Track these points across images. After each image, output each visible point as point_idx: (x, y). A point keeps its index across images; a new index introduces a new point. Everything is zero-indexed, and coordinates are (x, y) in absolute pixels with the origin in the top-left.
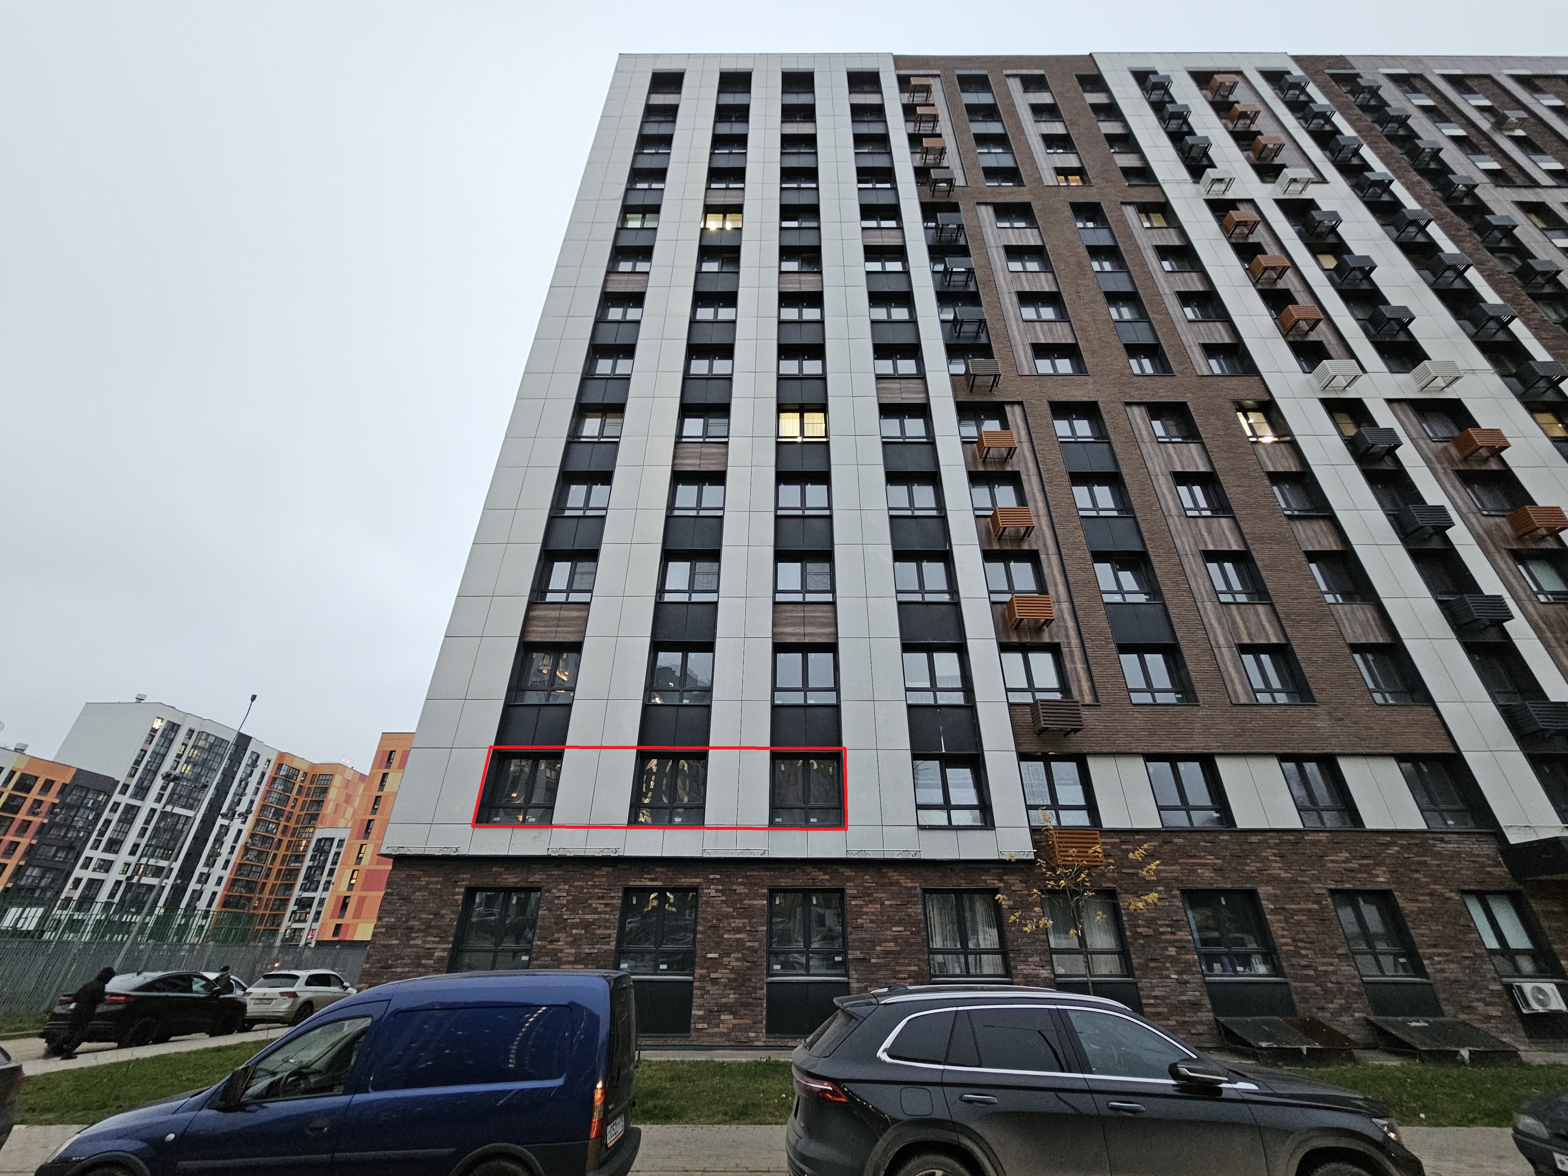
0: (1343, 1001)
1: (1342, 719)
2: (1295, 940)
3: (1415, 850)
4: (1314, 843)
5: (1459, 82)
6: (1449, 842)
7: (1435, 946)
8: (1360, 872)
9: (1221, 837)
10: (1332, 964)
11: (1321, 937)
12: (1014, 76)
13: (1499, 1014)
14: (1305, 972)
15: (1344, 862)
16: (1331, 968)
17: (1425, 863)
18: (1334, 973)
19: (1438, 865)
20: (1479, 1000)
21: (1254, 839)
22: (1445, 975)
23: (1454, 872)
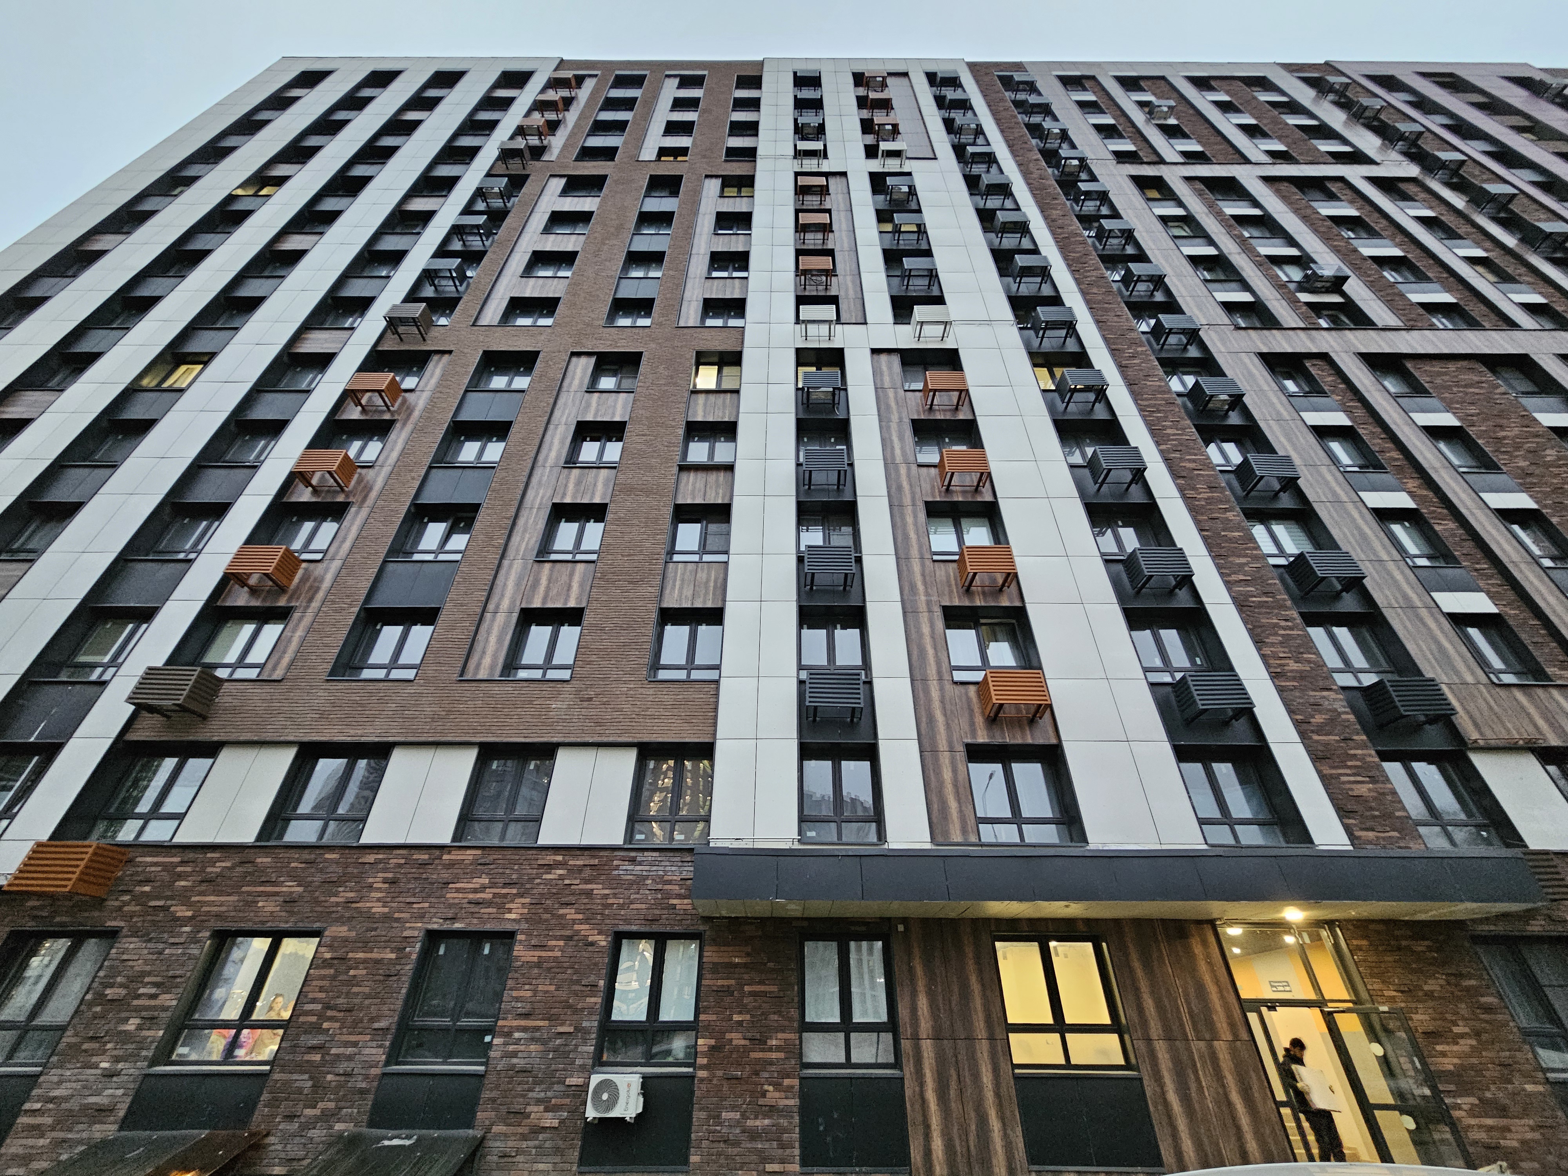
0: (332, 1105)
1: (590, 699)
2: (327, 1007)
3: (587, 873)
4: (451, 865)
5: (1130, 83)
6: (640, 864)
7: (526, 1016)
8: (488, 903)
9: (327, 856)
10: (355, 1044)
11: (367, 1002)
12: (675, 76)
13: (555, 1123)
14: (307, 1057)
15: (475, 891)
16: (350, 1051)
17: (589, 894)
18: (350, 1058)
19: (606, 896)
20: (539, 1101)
21: (371, 858)
22: (515, 1061)
23: (621, 907)
